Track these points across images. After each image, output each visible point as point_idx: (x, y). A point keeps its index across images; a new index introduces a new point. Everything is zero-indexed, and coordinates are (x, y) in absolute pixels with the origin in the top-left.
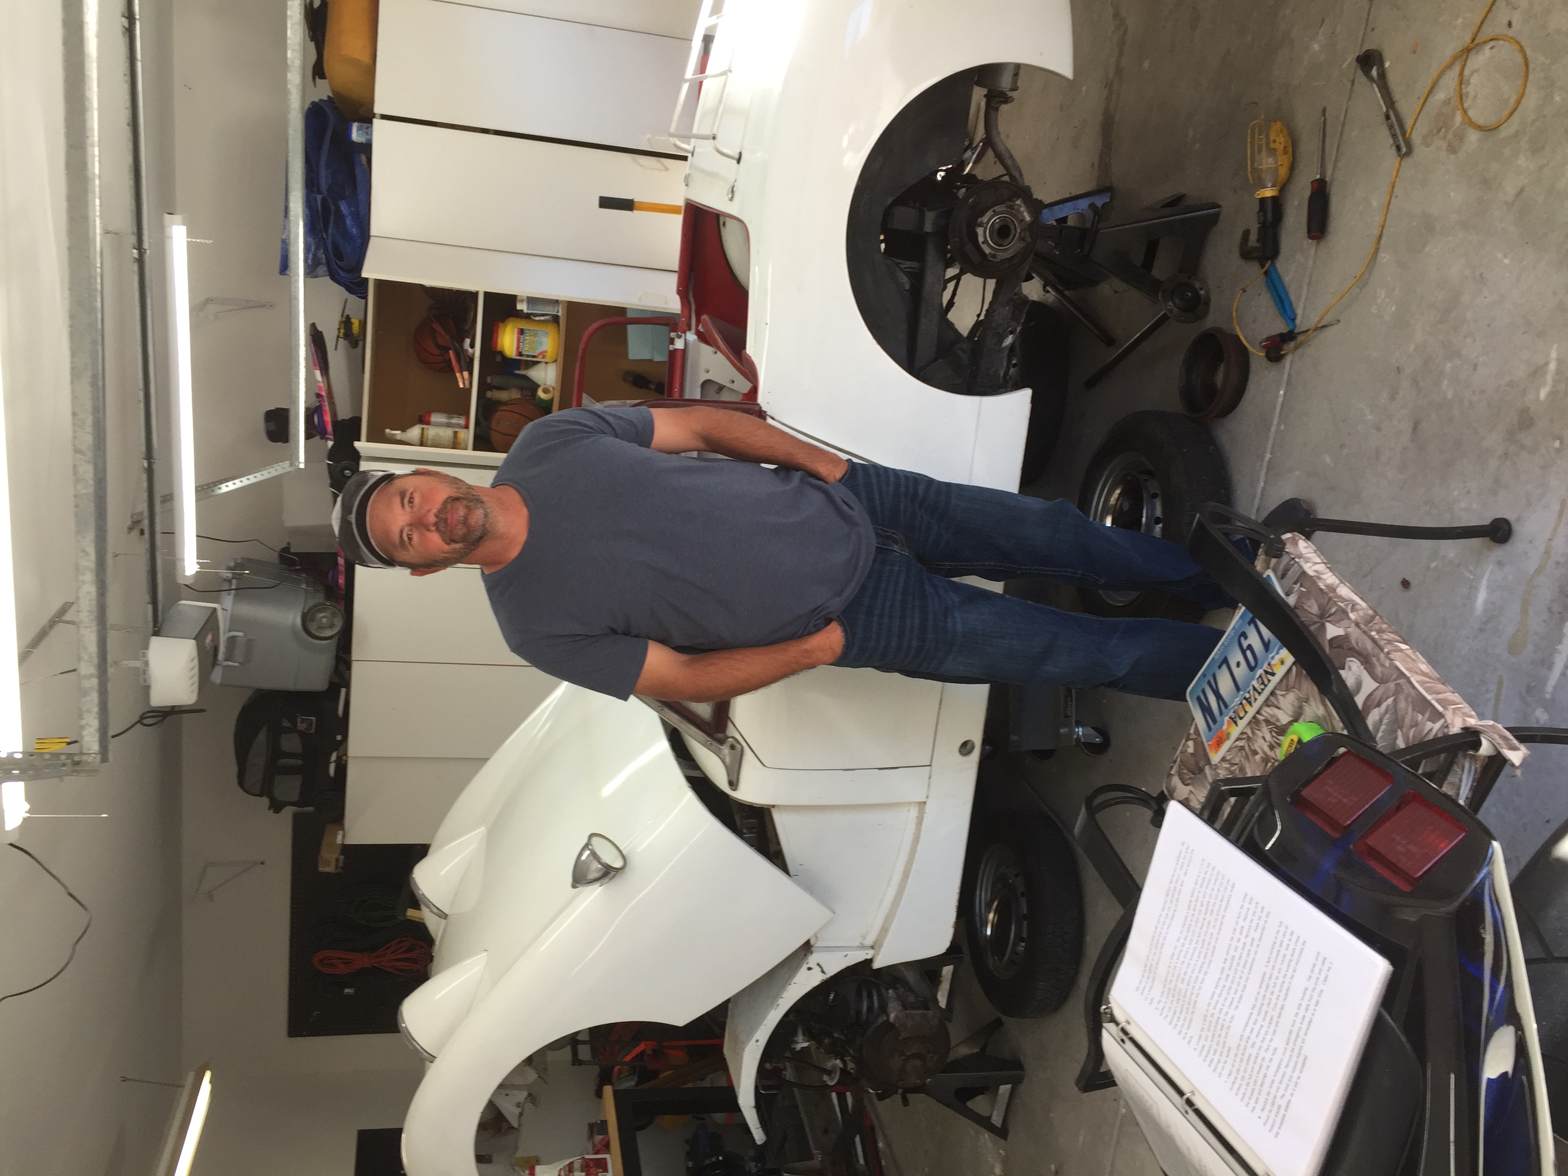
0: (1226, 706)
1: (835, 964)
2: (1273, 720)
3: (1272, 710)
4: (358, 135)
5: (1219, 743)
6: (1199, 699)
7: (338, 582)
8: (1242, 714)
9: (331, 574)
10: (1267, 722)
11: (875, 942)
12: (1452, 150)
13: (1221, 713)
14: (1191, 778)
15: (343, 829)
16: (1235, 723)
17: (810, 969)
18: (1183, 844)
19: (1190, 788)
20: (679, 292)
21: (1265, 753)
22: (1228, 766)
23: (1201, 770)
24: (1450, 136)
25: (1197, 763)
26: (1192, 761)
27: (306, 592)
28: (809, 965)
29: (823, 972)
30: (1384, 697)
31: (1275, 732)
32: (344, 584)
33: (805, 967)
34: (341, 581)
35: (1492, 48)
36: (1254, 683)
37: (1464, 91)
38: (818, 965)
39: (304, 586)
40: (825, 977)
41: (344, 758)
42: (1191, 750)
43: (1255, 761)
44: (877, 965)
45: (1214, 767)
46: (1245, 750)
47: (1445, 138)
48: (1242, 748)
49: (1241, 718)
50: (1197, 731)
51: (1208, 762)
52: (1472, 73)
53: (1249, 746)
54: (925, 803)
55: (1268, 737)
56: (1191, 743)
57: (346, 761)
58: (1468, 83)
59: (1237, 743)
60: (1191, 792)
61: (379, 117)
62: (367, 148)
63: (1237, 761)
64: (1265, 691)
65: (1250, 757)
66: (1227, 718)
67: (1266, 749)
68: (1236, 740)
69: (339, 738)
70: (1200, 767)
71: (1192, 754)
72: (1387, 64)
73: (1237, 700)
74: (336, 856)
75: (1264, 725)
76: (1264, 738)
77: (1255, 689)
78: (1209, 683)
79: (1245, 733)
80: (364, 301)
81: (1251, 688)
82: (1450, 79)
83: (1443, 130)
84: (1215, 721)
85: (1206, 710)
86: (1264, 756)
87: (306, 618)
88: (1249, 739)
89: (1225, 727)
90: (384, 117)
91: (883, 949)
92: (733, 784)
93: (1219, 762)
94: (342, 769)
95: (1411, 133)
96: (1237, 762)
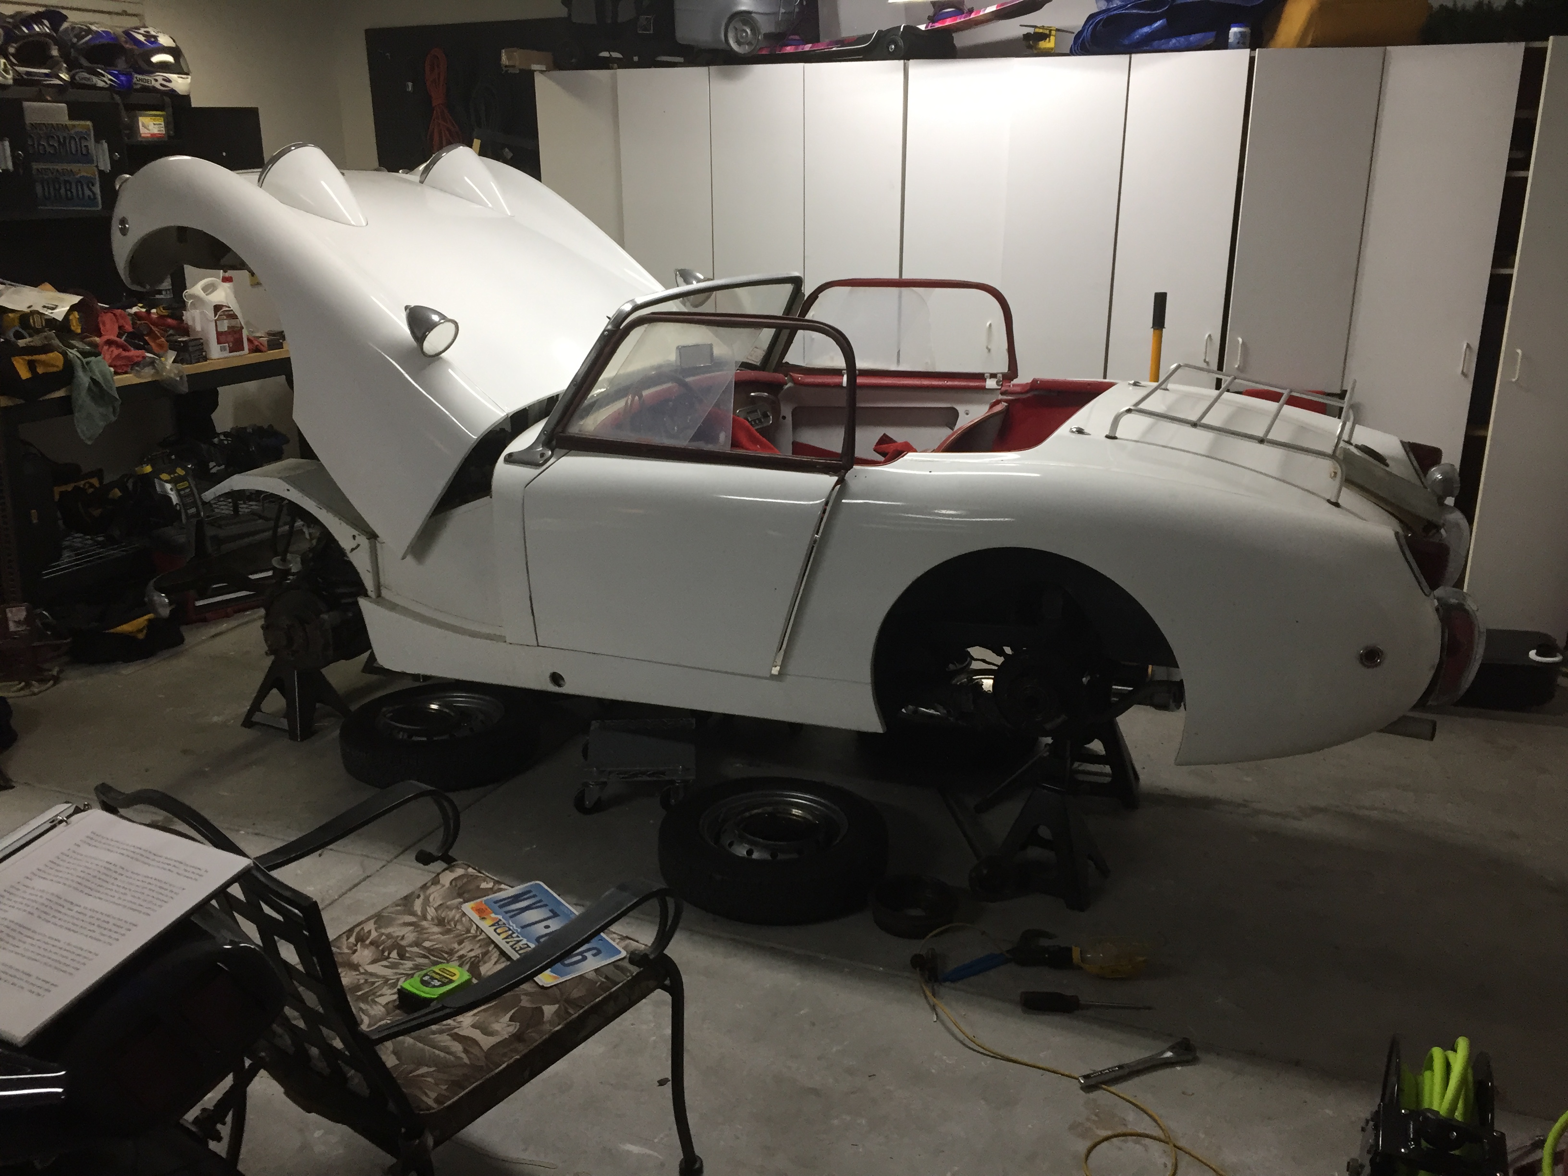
0: (511, 917)
1: (361, 561)
2: (486, 958)
3: (496, 957)
4: (1235, 33)
5: (480, 911)
6: (529, 892)
7: (787, 45)
8: (499, 931)
9: (797, 37)
10: (485, 954)
11: (384, 599)
12: (1073, 1127)
13: (506, 912)
14: (456, 886)
15: (548, 70)
16: (493, 925)
17: (354, 537)
18: (206, 871)
19: (447, 885)
20: (1035, 381)
21: (458, 951)
22: (456, 919)
23: (460, 895)
24: (1088, 1124)
25: (469, 891)
26: (472, 887)
27: (776, 14)
28: (357, 537)
29: (353, 550)
30: (472, 1056)
31: (475, 960)
32: (786, 52)
33: (356, 533)
34: (789, 49)
35: (1165, 1165)
36: (525, 941)
37: (1130, 1138)
38: (358, 545)
39: (782, 10)
40: (348, 552)
41: (616, 65)
42: (484, 885)
43: (454, 943)
44: (362, 602)
45: (459, 907)
46: (466, 934)
47: (1088, 1119)
48: (468, 931)
49: (495, 930)
50: (500, 890)
51: (465, 901)
52: (1145, 1146)
53: (469, 937)
54: (505, 642)
55: (472, 954)
56: (490, 885)
57: (612, 68)
58: (1136, 1143)
59: (475, 926)
60: (443, 886)
61: (1252, 55)
62: (1221, 43)
63: (459, 927)
64: (513, 951)
65: (457, 939)
66: (500, 917)
67: (461, 953)
68: (477, 925)
69: (636, 59)
70: (464, 893)
71: (479, 886)
72: (1179, 1068)
73: (513, 926)
74: (517, 64)
75: (484, 950)
76: (472, 950)
77: (518, 941)
78: (540, 901)
79: (481, 934)
80: (1068, 52)
81: (521, 938)
82: (1145, 1125)
83: (1096, 1119)
84: (501, 907)
85: (516, 898)
86: (456, 950)
87: (745, 17)
88: (475, 937)
89: (493, 915)
90: (1252, 60)
91: (375, 606)
92: (511, 459)
93: (462, 911)
94: (605, 64)
95: (1104, 1089)
96: (457, 927)
